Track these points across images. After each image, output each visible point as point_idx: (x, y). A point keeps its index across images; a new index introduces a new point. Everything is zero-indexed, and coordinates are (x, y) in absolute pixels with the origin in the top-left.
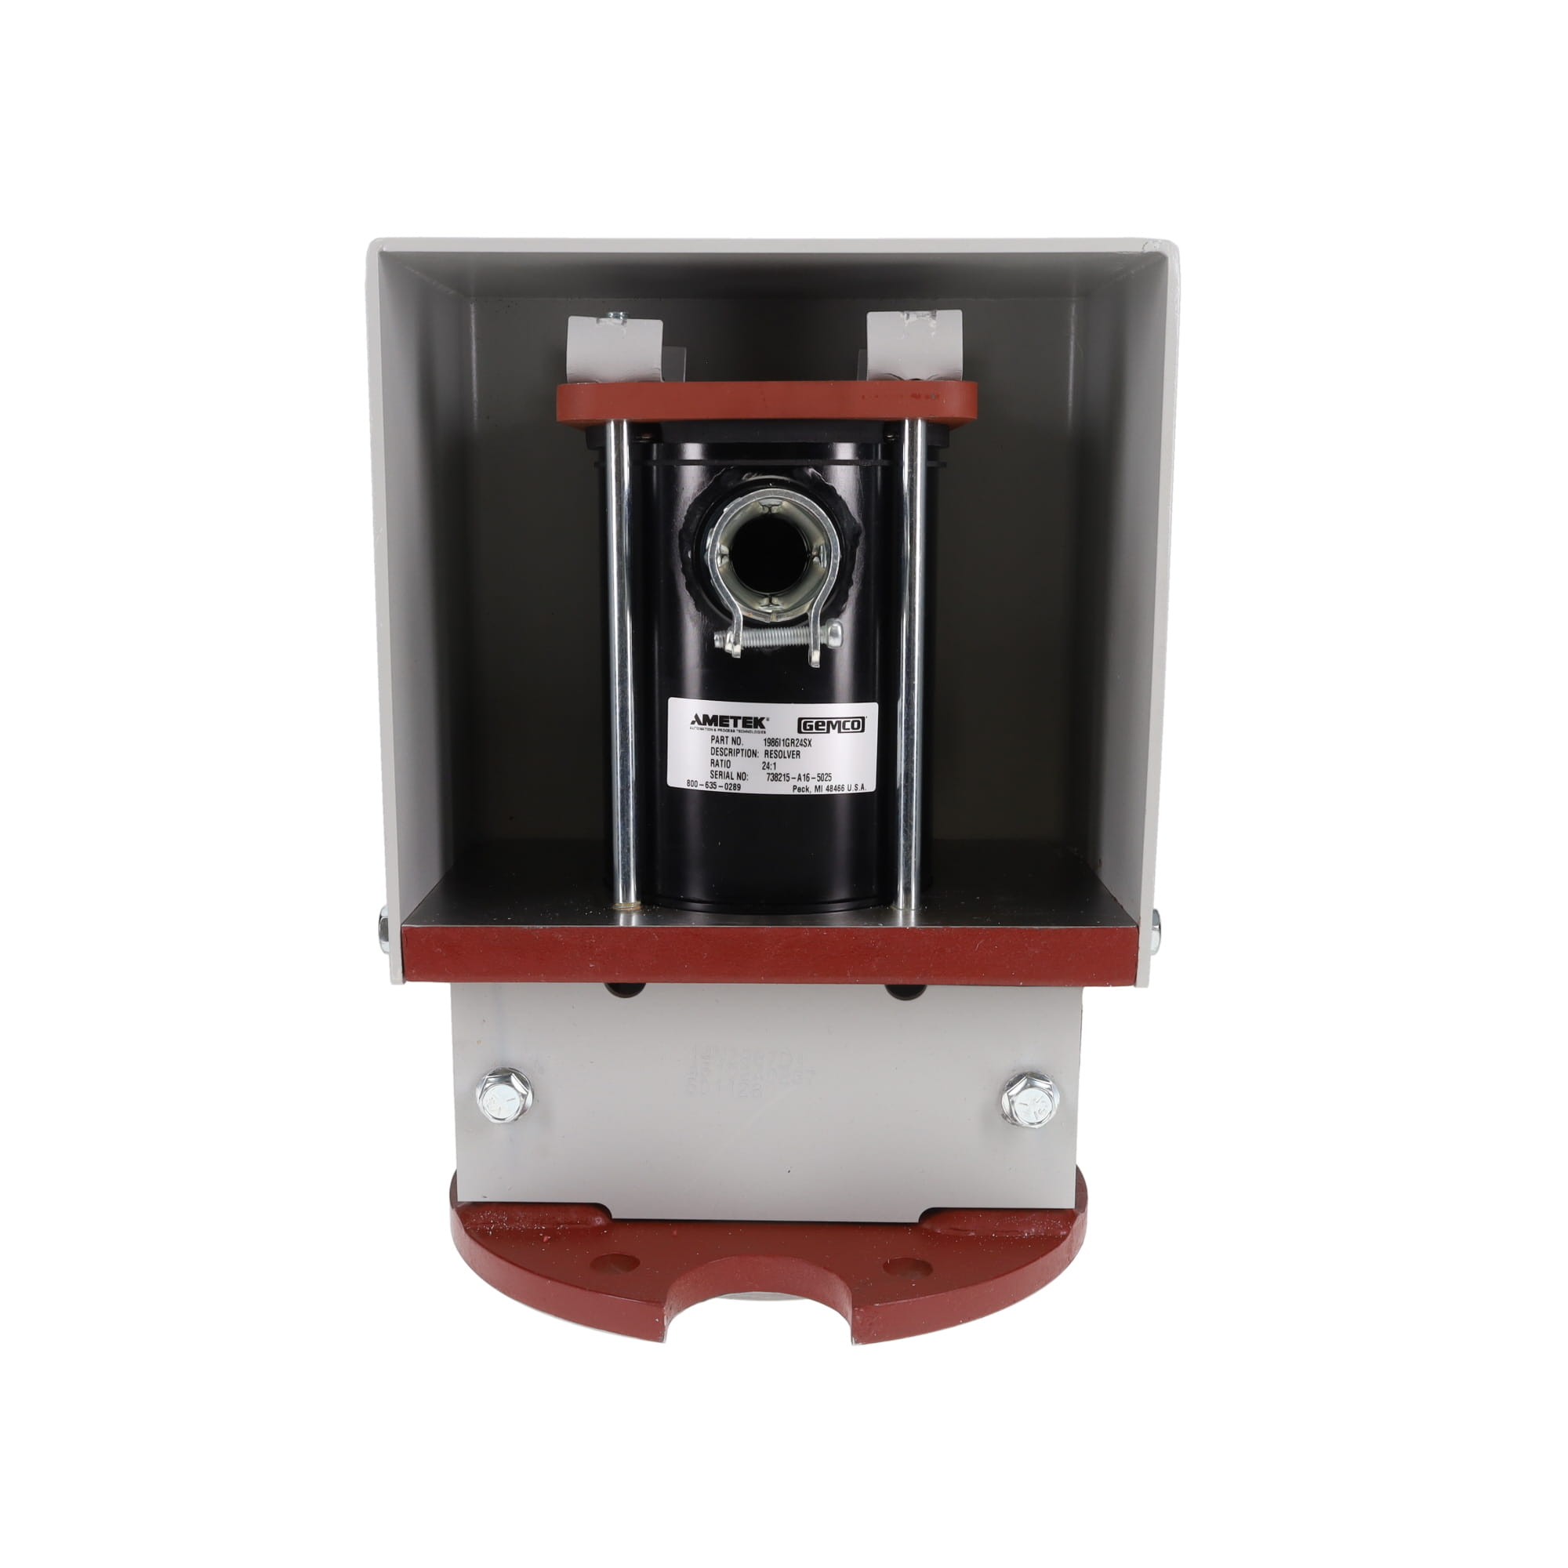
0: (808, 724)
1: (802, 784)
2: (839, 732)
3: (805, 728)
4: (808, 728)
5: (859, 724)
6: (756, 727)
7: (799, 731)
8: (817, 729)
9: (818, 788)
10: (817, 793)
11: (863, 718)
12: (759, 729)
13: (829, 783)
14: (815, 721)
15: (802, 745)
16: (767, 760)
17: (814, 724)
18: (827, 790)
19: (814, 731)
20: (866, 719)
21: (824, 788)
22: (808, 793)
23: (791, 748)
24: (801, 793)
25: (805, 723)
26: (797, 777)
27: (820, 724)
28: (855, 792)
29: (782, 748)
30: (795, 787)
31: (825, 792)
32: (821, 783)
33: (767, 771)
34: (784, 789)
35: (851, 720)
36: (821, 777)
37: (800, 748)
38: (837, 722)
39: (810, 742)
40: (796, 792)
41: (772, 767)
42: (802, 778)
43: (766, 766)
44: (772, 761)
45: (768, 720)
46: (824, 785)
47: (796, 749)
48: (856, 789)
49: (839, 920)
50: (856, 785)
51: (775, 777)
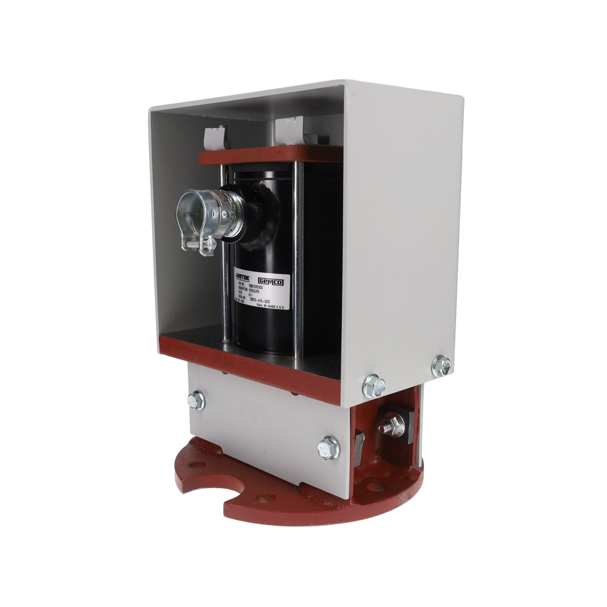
0: (261, 280)
1: (260, 303)
2: (273, 284)
3: (260, 282)
4: (261, 282)
5: (281, 283)
6: (247, 280)
7: (259, 283)
8: (264, 282)
9: (265, 305)
10: (265, 307)
11: (283, 280)
12: (248, 280)
13: (269, 304)
14: (264, 279)
15: (259, 288)
16: (250, 292)
17: (263, 280)
18: (268, 307)
19: (263, 283)
20: (284, 281)
21: (267, 306)
22: (262, 307)
23: (256, 289)
24: (259, 307)
25: (260, 280)
26: (258, 300)
27: (265, 281)
28: (279, 309)
29: (253, 288)
30: (257, 304)
31: (267, 307)
32: (266, 304)
33: (250, 297)
34: (254, 304)
35: (277, 280)
36: (266, 301)
37: (259, 289)
38: (272, 281)
39: (262, 287)
40: (258, 306)
41: (251, 295)
42: (260, 301)
43: (250, 295)
44: (251, 293)
45: (250, 277)
46: (267, 304)
47: (258, 289)
48: (280, 308)
49: (271, 358)
50: (280, 306)
51: (252, 299)
